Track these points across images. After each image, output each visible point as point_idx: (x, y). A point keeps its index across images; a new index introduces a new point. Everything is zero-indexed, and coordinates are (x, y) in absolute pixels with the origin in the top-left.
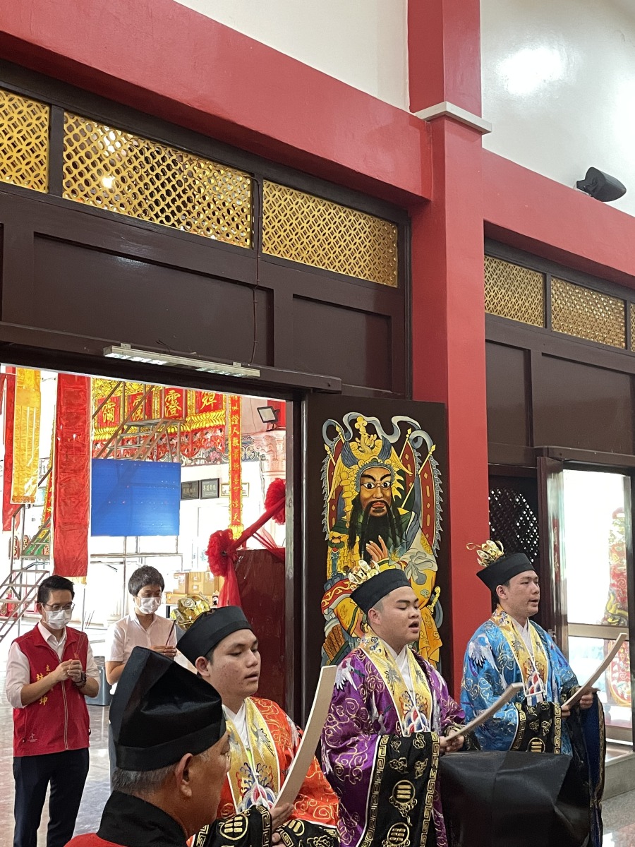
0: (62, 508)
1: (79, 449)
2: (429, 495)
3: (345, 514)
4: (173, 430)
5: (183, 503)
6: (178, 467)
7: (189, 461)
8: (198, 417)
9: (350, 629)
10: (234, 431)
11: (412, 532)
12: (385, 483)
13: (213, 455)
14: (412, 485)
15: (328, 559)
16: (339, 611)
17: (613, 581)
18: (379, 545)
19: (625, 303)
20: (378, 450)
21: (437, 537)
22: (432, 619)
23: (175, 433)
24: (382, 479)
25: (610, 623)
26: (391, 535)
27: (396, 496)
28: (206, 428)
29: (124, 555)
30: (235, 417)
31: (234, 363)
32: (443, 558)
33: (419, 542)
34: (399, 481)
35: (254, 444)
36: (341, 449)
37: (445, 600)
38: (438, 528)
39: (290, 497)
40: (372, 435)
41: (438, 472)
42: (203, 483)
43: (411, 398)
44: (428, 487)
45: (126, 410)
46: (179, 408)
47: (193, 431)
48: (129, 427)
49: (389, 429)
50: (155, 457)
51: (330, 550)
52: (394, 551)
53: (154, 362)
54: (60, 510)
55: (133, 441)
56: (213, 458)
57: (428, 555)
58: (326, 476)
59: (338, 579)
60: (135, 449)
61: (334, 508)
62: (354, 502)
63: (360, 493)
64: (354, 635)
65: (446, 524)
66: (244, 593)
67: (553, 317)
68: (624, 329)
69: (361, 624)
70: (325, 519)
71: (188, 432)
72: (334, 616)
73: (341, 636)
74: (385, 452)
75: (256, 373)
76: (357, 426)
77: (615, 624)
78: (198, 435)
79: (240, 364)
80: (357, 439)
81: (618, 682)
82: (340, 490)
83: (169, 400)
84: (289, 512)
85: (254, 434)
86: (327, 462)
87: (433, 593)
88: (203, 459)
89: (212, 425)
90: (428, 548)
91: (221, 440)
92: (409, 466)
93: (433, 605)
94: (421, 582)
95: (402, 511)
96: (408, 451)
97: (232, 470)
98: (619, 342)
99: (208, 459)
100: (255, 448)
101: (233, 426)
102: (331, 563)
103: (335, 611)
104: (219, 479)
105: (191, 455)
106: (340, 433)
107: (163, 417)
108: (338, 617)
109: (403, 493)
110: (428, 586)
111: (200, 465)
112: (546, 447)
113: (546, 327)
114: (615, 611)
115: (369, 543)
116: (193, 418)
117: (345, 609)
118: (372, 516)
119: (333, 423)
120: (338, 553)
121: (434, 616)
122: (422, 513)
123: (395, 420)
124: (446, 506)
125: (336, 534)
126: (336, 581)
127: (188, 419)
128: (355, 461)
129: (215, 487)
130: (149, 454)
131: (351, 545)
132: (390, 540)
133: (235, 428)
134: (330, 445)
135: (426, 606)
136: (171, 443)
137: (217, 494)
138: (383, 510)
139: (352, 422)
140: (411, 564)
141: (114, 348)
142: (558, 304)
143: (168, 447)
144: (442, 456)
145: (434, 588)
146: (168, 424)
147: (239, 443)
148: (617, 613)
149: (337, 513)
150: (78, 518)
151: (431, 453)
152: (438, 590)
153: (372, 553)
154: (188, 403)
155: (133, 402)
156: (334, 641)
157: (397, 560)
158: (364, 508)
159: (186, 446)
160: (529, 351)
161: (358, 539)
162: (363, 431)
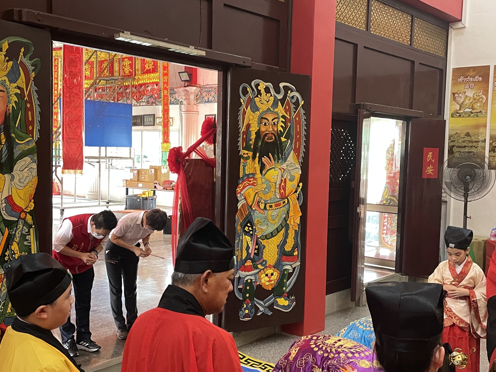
0: (67, 129)
1: (77, 94)
2: (298, 131)
3: (251, 140)
4: (127, 84)
5: (133, 128)
6: (131, 106)
7: (136, 103)
8: (143, 76)
9: (251, 205)
10: (165, 86)
11: (288, 152)
12: (274, 123)
13: (151, 100)
14: (289, 124)
15: (241, 166)
16: (246, 196)
17: (388, 181)
18: (270, 158)
19: (412, 16)
20: (271, 102)
21: (302, 155)
22: (297, 201)
23: (129, 86)
24: (273, 120)
25: (385, 204)
26: (276, 153)
27: (280, 131)
28: (147, 83)
29: (99, 158)
30: (166, 77)
31: (190, 46)
32: (305, 167)
33: (292, 157)
34: (282, 121)
35: (176, 95)
36: (250, 102)
37: (305, 190)
38: (303, 149)
39: (219, 129)
40: (268, 94)
41: (304, 117)
42: (145, 117)
43: (289, 72)
44: (298, 125)
45: (98, 70)
46: (131, 70)
47: (139, 85)
48: (100, 81)
49: (278, 91)
50: (116, 101)
51: (242, 160)
52: (278, 162)
53: (144, 44)
54: (66, 130)
55: (102, 89)
56: (151, 102)
57: (296, 165)
58: (240, 118)
59: (246, 177)
60: (104, 95)
61: (245, 136)
62: (256, 133)
63: (260, 128)
64: (254, 209)
65: (307, 147)
66: (190, 183)
67: (371, 24)
68: (410, 33)
69: (258, 203)
70: (240, 143)
71: (136, 85)
72: (243, 198)
73: (247, 209)
74: (275, 105)
75: (203, 53)
76: (259, 88)
77: (387, 204)
78: (143, 87)
79: (193, 47)
80: (259, 96)
81: (386, 235)
82: (248, 126)
83: (124, 65)
84: (219, 138)
85: (176, 88)
86: (242, 109)
87: (298, 186)
88: (144, 102)
89: (151, 81)
90: (297, 160)
91: (156, 91)
92: (288, 113)
93: (298, 193)
94: (292, 180)
95: (283, 139)
96: (288, 104)
97: (164, 110)
98: (407, 42)
99: (148, 102)
100: (177, 97)
101: (164, 83)
102: (242, 168)
103: (244, 195)
104: (154, 115)
105: (138, 100)
106: (249, 92)
107: (121, 75)
108: (245, 198)
109: (284, 129)
110: (295, 183)
111: (143, 106)
112: (363, 103)
113: (367, 30)
114: (388, 198)
115: (264, 157)
116: (139, 77)
117: (249, 194)
118: (267, 142)
119: (246, 86)
120: (246, 163)
121: (298, 199)
122: (294, 140)
123: (282, 85)
124: (307, 137)
125: (246, 152)
126: (245, 178)
127: (136, 77)
128: (257, 109)
129: (152, 119)
130: (112, 98)
131: (254, 158)
132: (276, 156)
133: (166, 84)
134: (243, 99)
135: (294, 193)
136: (126, 91)
137: (153, 123)
138: (273, 138)
139: (257, 85)
140: (287, 170)
141: (121, 34)
142: (375, 16)
143: (124, 94)
144: (307, 107)
145: (299, 184)
146: (124, 80)
147: (168, 93)
148: (389, 198)
149: (247, 140)
150: (77, 135)
151: (301, 106)
152: (301, 184)
153: (265, 163)
154: (137, 67)
155: (102, 65)
156: (243, 212)
157: (279, 167)
158: (262, 137)
159: (135, 94)
160: (357, 45)
161: (258, 155)
162: (263, 91)
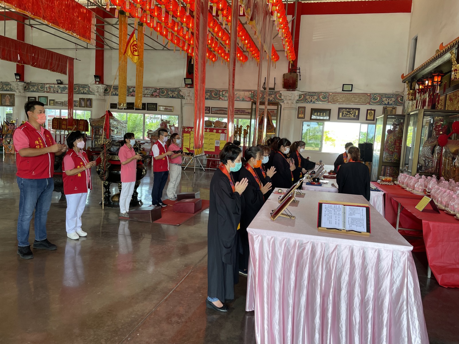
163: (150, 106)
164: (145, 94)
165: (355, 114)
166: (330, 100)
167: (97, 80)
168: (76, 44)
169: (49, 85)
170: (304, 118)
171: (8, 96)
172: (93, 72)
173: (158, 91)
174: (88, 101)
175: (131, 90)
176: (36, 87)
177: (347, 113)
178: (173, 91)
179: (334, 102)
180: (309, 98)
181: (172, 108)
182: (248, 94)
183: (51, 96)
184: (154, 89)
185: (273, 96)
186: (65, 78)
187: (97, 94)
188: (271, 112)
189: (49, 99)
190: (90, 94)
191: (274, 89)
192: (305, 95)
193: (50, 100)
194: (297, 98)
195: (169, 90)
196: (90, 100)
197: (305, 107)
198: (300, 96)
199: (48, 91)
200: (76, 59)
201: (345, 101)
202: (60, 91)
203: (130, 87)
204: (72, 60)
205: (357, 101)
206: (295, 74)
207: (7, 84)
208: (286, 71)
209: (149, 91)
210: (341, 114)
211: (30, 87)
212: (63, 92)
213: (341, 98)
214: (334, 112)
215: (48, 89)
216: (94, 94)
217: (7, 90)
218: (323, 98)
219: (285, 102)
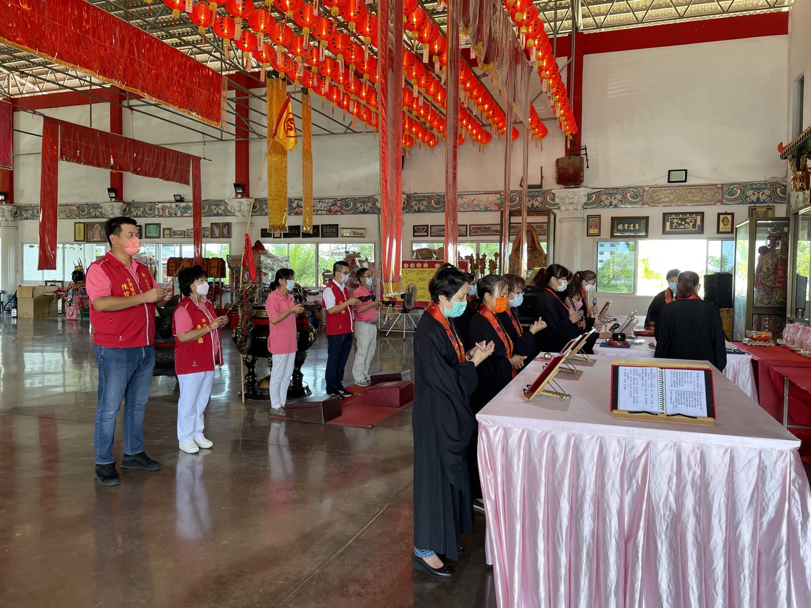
163: (326, 229)
164: (318, 210)
165: (695, 223)
166: (645, 200)
167: (239, 191)
168: (203, 133)
169: (162, 204)
170: (600, 235)
171: (97, 226)
172: (232, 179)
173: (339, 203)
174: (224, 227)
175: (294, 205)
176: (142, 209)
177: (680, 222)
178: (364, 202)
179: (654, 202)
180: (607, 198)
181: (363, 231)
182: (494, 198)
183: (165, 223)
184: (332, 200)
185: (540, 199)
186: (187, 191)
187: (238, 214)
188: (538, 227)
189: (162, 227)
190: (227, 215)
191: (540, 186)
192: (598, 194)
193: (164, 229)
194: (585, 200)
195: (358, 200)
196: (228, 225)
197: (600, 215)
198: (589, 196)
199: (161, 214)
200: (205, 158)
201: (675, 200)
202: (179, 214)
203: (293, 200)
204: (197, 160)
205: (697, 199)
206: (578, 157)
207: (96, 206)
208: (561, 153)
209: (325, 204)
210: (668, 224)
211: (133, 210)
212: (185, 215)
213: (667, 196)
214: (656, 222)
215: (160, 210)
216: (235, 215)
217: (96, 217)
218: (633, 198)
219: (563, 208)
